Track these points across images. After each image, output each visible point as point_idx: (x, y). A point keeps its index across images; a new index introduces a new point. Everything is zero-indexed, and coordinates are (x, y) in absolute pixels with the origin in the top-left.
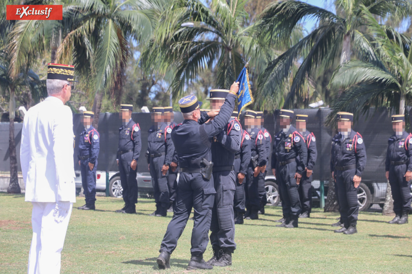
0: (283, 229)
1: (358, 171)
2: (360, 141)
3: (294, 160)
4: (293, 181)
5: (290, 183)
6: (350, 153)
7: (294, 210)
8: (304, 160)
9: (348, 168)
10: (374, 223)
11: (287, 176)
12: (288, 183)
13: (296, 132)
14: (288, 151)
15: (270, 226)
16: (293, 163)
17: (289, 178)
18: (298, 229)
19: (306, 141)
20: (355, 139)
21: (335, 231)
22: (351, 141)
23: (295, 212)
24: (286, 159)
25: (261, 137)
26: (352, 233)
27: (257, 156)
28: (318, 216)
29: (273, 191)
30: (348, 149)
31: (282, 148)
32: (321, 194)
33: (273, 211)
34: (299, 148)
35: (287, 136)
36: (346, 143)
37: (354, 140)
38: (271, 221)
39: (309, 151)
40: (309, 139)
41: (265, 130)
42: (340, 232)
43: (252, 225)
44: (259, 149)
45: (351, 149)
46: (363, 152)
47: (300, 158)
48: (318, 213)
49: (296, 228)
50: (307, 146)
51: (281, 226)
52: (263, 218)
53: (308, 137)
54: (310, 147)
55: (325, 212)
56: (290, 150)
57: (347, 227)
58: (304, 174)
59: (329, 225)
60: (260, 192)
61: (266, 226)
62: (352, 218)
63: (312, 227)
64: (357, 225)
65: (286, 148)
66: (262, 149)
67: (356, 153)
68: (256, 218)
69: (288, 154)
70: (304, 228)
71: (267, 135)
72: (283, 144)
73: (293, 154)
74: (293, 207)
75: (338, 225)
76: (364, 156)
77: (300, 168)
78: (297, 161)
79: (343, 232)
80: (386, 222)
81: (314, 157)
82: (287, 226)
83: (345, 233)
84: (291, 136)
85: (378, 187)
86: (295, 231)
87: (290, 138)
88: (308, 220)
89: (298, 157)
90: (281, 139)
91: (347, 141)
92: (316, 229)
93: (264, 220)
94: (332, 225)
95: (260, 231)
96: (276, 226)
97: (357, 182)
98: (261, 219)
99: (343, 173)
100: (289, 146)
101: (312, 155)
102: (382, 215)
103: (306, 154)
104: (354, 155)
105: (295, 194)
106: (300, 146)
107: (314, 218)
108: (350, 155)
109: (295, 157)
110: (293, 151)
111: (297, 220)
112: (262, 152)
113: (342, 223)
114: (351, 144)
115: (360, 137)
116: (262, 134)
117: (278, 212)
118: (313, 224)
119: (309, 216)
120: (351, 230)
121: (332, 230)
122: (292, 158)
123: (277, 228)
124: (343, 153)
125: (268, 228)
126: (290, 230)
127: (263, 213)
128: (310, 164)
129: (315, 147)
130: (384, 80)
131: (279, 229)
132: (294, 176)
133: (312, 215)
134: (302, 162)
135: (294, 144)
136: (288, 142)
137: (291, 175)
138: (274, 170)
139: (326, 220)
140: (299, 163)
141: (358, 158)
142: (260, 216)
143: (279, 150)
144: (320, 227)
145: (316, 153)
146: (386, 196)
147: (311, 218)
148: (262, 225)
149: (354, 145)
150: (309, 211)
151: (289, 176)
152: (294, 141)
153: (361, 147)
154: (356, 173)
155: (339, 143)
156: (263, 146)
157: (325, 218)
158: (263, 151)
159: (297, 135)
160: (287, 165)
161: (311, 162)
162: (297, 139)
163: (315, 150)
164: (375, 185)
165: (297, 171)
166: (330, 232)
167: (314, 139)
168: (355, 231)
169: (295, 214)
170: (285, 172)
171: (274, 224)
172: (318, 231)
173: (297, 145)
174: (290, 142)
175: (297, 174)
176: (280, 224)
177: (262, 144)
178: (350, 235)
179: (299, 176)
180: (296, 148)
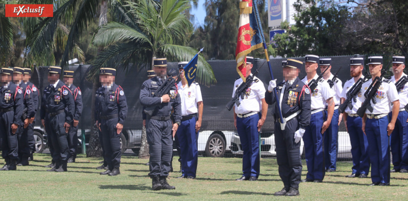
0: (54, 173)
1: (121, 119)
2: (122, 93)
3: (63, 111)
4: (62, 130)
5: (60, 132)
6: (113, 103)
7: (63, 155)
8: (72, 111)
9: (111, 117)
10: (133, 165)
11: (57, 126)
12: (58, 132)
13: (65, 86)
14: (57, 103)
15: (41, 171)
16: (62, 113)
17: (59, 127)
18: (67, 172)
19: (73, 94)
20: (118, 91)
21: (101, 174)
22: (113, 93)
23: (64, 158)
24: (55, 111)
25: (28, 92)
26: (116, 175)
27: (26, 109)
28: (82, 161)
29: (38, 140)
30: (111, 100)
31: (51, 101)
32: (82, 142)
33: (41, 158)
34: (67, 101)
35: (56, 90)
36: (109, 95)
37: (116, 92)
38: (41, 166)
39: (76, 104)
40: (76, 93)
41: (33, 85)
42: (105, 174)
43: (25, 170)
44: (27, 103)
45: (113, 100)
46: (125, 103)
47: (69, 109)
48: (81, 158)
49: (65, 172)
50: (74, 98)
51: (52, 171)
52: (32, 164)
53: (75, 91)
54: (76, 100)
55: (87, 157)
56: (59, 102)
57: (111, 169)
58: (72, 124)
59: (94, 168)
60: (29, 141)
61: (38, 171)
62: (116, 161)
63: (79, 171)
64: (120, 168)
65: (55, 100)
66: (30, 103)
67: (118, 104)
68: (27, 164)
69: (57, 106)
70: (73, 171)
71: (35, 89)
72: (53, 97)
73: (62, 105)
74: (63, 153)
75: (102, 168)
76: (125, 107)
77: (69, 118)
78: (66, 111)
79: (107, 174)
80: (143, 164)
81: (80, 109)
82: (57, 170)
83: (109, 175)
84: (60, 89)
85: (132, 134)
86: (65, 174)
87: (59, 92)
88: (73, 164)
89: (67, 109)
90: (51, 92)
91: (110, 93)
92: (84, 172)
93: (35, 166)
94: (97, 169)
95: (34, 176)
96: (47, 171)
97: (119, 129)
98: (32, 165)
99: (107, 122)
100: (58, 99)
101: (78, 107)
102: (138, 158)
103: (74, 105)
104: (116, 105)
105: (64, 141)
106: (68, 99)
107: (78, 163)
108: (113, 106)
109: (64, 109)
110: (62, 103)
111: (66, 165)
112: (31, 106)
113: (106, 166)
114: (114, 95)
115: (121, 90)
116: (30, 89)
117: (46, 158)
118: (79, 168)
119: (74, 161)
120: (115, 172)
121: (98, 173)
122: (61, 109)
123: (48, 172)
124: (107, 104)
125: (40, 172)
126: (61, 174)
127: (32, 159)
128: (77, 115)
129: (81, 100)
130: (138, 40)
131: (50, 173)
132: (63, 125)
133: (77, 160)
134: (70, 113)
135: (63, 97)
136: (58, 95)
137: (61, 124)
138: (43, 121)
139: (90, 164)
140: (68, 114)
141: (120, 108)
142: (31, 163)
143: (50, 103)
144: (86, 170)
145: (82, 105)
146: (141, 141)
147: (76, 163)
148: (34, 171)
149: (117, 96)
150: (75, 157)
151: (59, 125)
152: (62, 94)
153: (123, 98)
154: (119, 121)
155: (103, 94)
156: (31, 100)
157: (89, 163)
158: (31, 104)
159: (65, 89)
160: (57, 116)
161: (78, 113)
162: (65, 93)
163: (81, 103)
164: (129, 132)
165: (66, 121)
166: (96, 174)
167: (80, 93)
168: (118, 173)
169: (65, 159)
170: (55, 122)
171: (45, 169)
172: (85, 174)
173: (66, 98)
174: (59, 95)
175: (66, 123)
176: (49, 169)
177: (30, 98)
178: (114, 176)
179: (68, 125)
180: (65, 100)
